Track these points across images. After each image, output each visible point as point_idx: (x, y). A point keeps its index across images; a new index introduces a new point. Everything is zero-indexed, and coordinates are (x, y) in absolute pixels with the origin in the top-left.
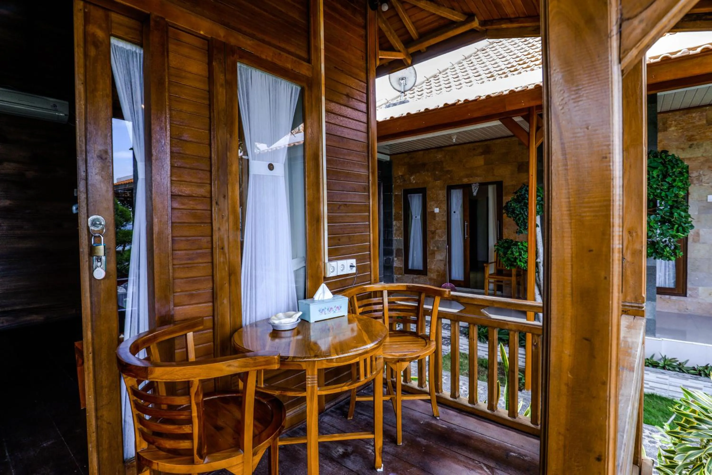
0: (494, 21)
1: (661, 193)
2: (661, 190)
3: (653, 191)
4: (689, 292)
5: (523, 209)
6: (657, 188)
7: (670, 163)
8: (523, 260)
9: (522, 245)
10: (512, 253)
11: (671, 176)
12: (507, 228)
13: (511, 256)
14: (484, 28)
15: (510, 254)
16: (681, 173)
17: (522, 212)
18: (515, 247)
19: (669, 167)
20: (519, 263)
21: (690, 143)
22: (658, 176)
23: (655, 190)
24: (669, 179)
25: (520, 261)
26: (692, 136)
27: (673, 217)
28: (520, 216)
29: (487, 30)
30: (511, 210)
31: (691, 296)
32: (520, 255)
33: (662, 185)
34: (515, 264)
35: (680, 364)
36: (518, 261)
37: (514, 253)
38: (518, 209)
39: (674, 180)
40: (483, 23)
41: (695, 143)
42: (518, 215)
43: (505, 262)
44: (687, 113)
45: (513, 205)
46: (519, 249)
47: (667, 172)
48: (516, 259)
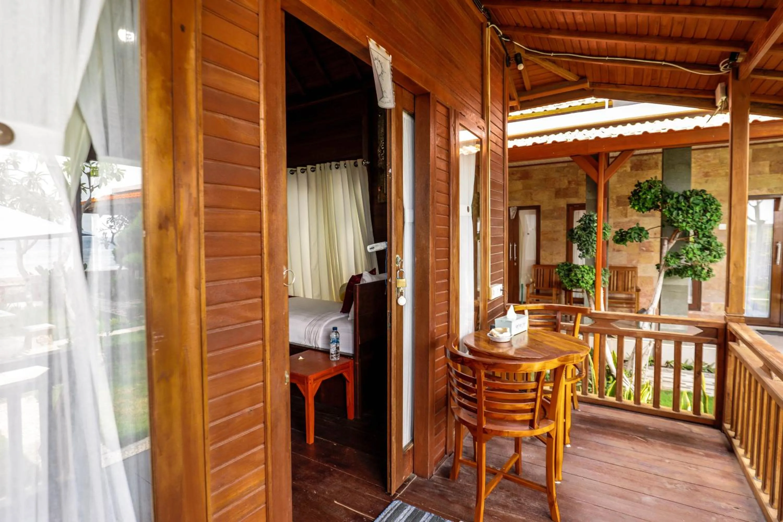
0: (602, 84)
1: (701, 226)
2: (702, 223)
3: (696, 224)
4: (703, 307)
5: (588, 237)
6: (699, 221)
7: (709, 201)
8: (585, 281)
9: (584, 268)
10: (576, 275)
11: (709, 212)
12: (544, 250)
13: (575, 278)
14: (592, 88)
15: (574, 276)
16: (716, 209)
17: (588, 239)
18: (578, 270)
19: (708, 204)
20: (582, 284)
21: (706, 179)
22: (700, 211)
23: (697, 223)
24: (708, 215)
25: (583, 282)
26: (707, 172)
27: (711, 246)
28: (586, 242)
29: (593, 90)
30: (577, 236)
31: (705, 310)
32: (583, 277)
33: (703, 219)
34: (578, 285)
35: (709, 366)
36: (580, 282)
37: (578, 275)
38: (585, 237)
39: (712, 216)
40: (593, 84)
41: (710, 178)
42: (584, 241)
43: (567, 283)
44: (704, 153)
45: (579, 232)
46: (581, 271)
47: (706, 208)
48: (578, 280)
